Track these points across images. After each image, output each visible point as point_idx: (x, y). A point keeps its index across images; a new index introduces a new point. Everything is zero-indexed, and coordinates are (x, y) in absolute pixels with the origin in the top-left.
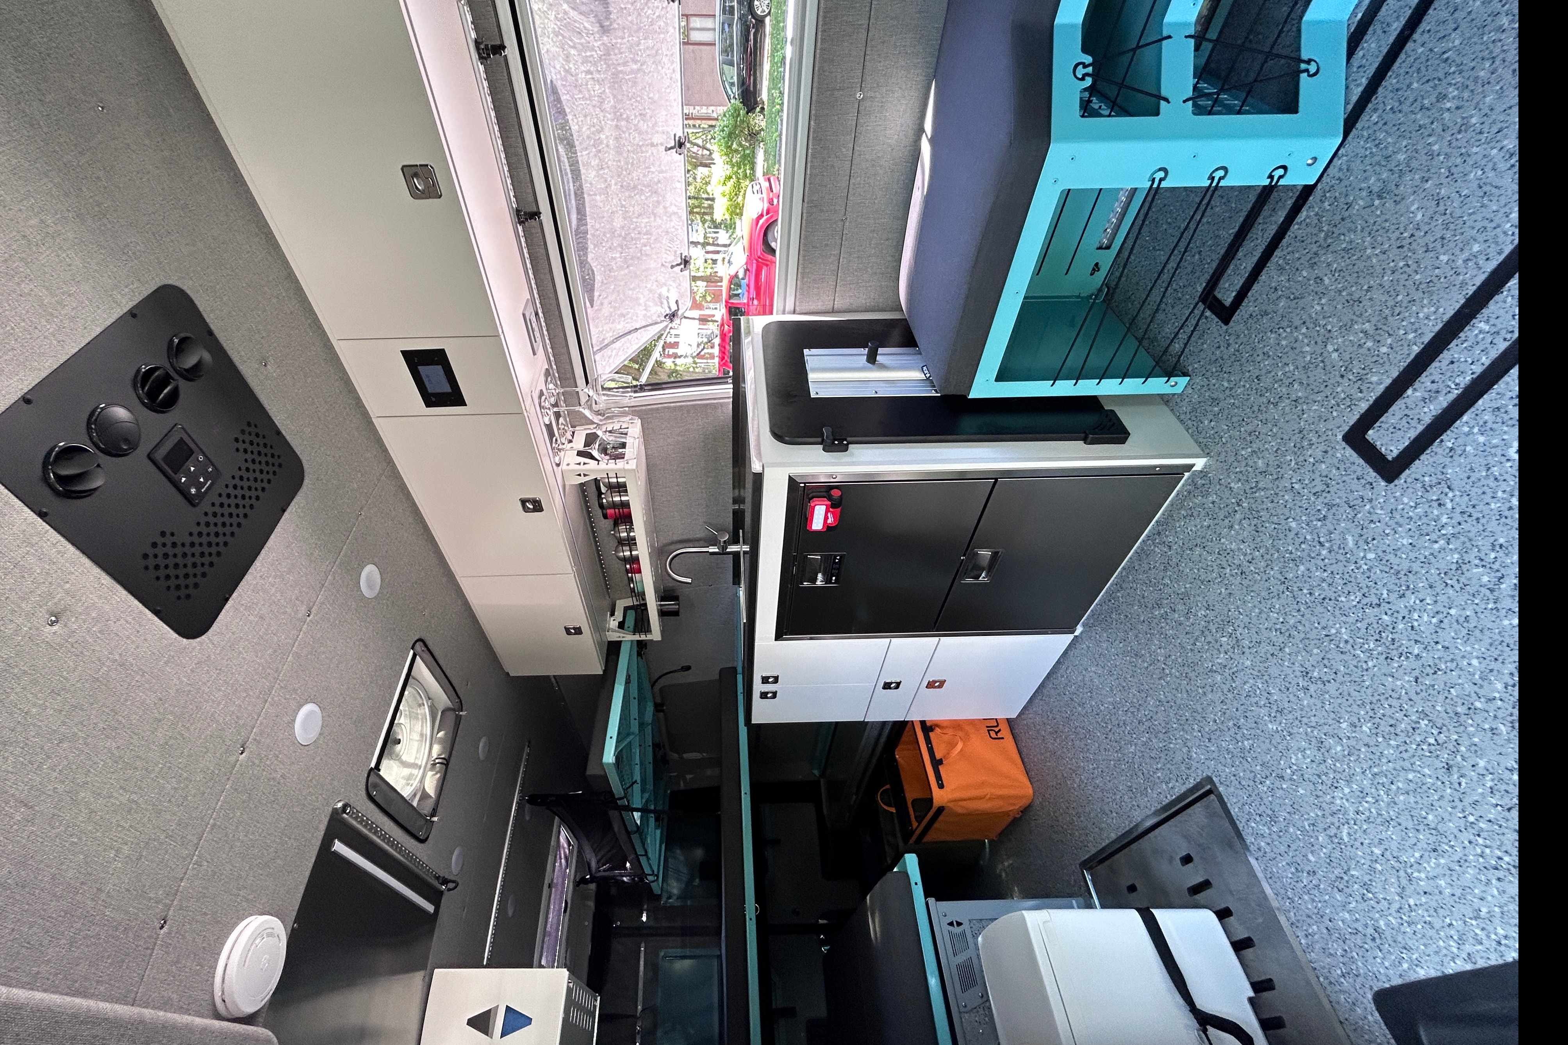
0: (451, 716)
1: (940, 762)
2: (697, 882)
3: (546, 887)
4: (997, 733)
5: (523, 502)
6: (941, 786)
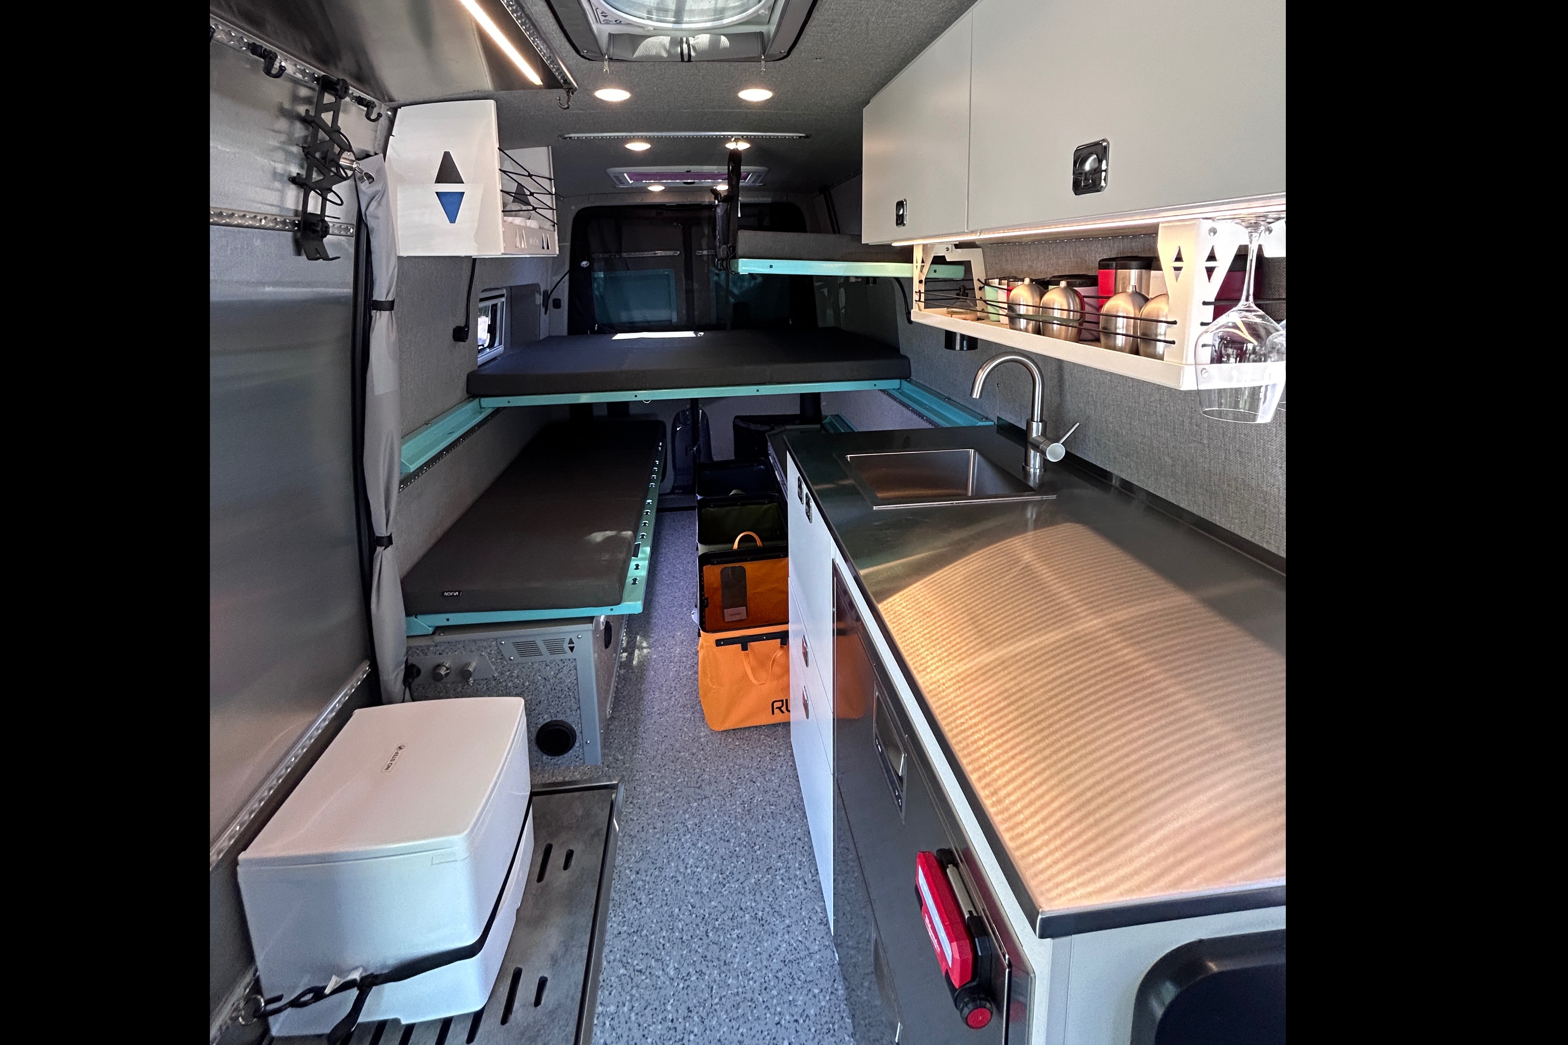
0: (754, 49)
1: (745, 648)
4: (780, 708)
5: (1100, 150)
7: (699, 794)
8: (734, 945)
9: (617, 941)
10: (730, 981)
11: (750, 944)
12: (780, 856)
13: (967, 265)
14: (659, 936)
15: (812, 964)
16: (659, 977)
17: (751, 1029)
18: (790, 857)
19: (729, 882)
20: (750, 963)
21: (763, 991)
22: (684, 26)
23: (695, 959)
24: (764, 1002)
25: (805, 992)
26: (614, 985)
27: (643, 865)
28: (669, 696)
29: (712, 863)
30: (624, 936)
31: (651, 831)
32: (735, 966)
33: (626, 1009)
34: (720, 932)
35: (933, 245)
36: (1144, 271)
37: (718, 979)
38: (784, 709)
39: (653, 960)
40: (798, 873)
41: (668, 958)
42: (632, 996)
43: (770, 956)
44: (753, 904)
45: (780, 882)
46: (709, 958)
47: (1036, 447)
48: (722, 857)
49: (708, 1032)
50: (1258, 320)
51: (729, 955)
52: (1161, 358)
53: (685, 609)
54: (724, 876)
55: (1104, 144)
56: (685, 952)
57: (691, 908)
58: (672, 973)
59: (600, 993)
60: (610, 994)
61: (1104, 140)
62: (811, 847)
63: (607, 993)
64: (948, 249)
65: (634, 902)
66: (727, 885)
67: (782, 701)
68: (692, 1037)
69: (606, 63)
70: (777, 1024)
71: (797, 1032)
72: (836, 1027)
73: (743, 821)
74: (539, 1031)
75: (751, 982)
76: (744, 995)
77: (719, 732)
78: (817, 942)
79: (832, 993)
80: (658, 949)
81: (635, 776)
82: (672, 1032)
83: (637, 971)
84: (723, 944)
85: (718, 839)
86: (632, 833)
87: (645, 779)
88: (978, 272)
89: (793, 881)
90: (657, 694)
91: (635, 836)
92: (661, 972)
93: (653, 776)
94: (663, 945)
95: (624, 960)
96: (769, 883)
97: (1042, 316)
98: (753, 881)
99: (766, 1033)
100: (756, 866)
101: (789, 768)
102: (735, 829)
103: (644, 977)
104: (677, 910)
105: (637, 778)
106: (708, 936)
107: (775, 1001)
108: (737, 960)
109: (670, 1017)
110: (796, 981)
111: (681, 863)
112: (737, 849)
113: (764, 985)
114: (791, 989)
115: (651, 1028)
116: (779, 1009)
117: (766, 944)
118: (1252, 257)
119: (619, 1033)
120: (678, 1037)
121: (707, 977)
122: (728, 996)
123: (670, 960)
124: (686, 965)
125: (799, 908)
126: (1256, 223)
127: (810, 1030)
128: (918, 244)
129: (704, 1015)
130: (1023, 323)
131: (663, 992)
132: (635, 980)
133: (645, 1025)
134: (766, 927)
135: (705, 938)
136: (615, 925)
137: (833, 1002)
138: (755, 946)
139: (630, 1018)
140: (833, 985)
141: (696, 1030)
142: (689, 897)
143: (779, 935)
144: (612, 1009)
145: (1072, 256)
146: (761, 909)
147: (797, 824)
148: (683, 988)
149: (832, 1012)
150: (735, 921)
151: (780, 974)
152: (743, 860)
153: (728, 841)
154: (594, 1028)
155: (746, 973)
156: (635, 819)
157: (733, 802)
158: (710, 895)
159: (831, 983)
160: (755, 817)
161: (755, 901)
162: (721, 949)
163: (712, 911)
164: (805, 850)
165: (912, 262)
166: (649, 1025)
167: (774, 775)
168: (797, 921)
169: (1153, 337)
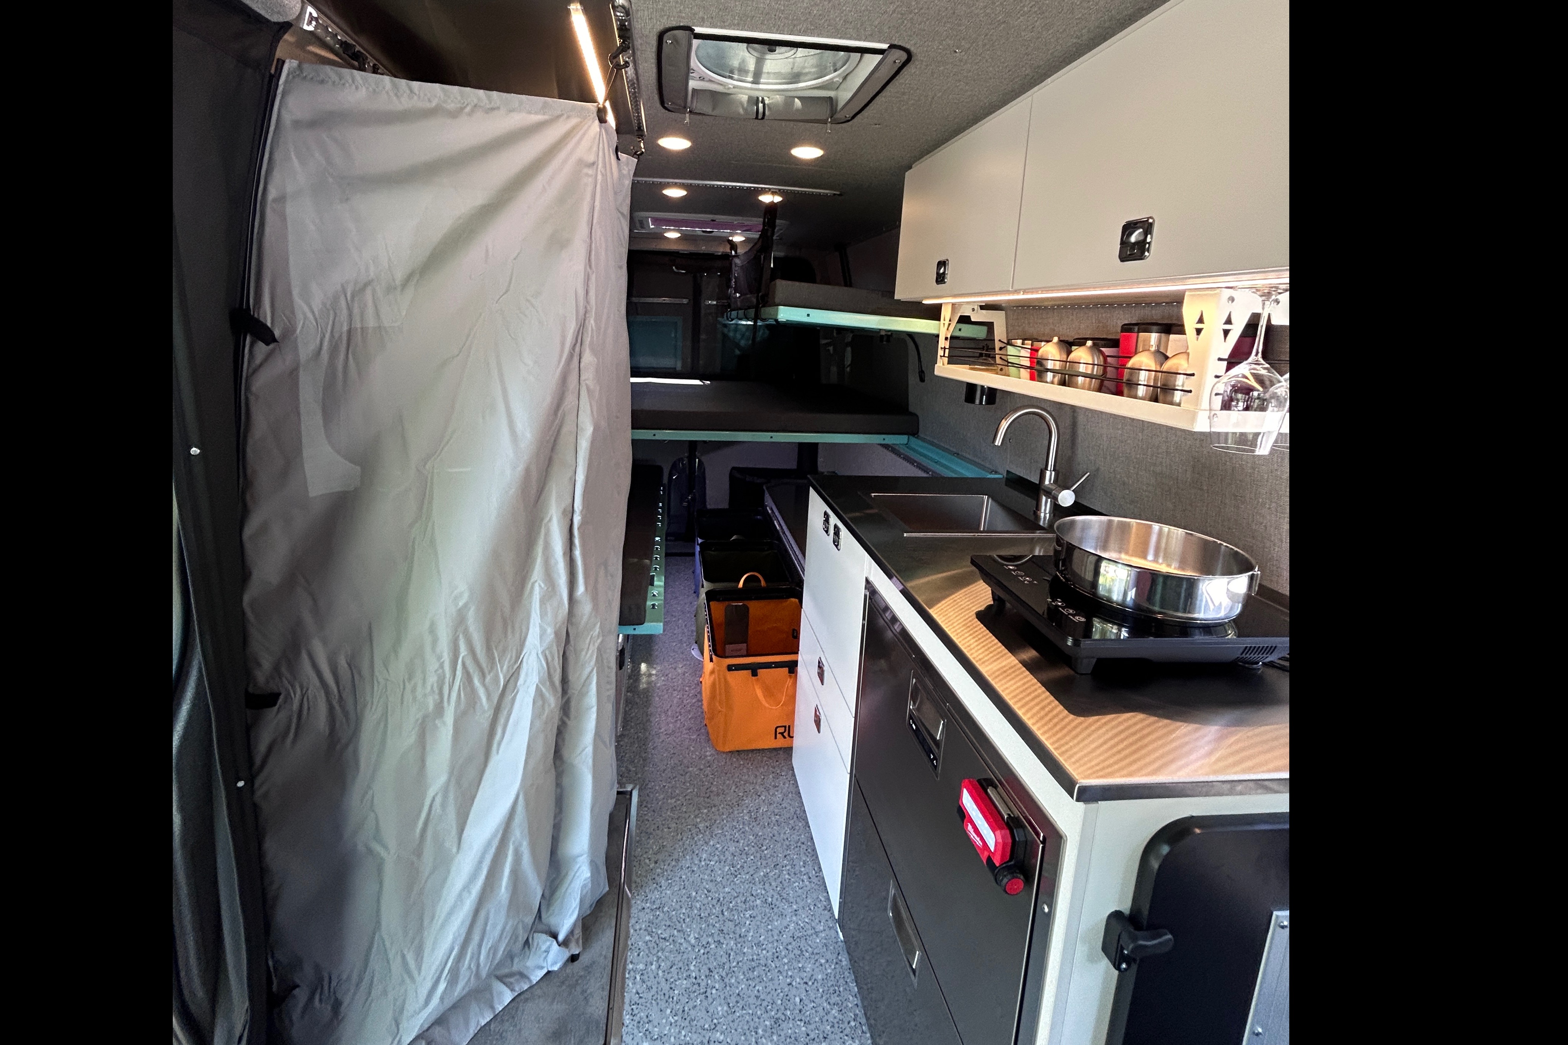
0: (823, 112)
1: (754, 674)
2: (737, 352)
3: (711, 217)
4: (782, 734)
5: (1147, 226)
6: (730, 668)
7: (709, 803)
8: (748, 922)
9: (641, 914)
10: (745, 950)
11: (761, 922)
12: (785, 856)
13: (990, 326)
14: (679, 912)
15: (818, 941)
16: (682, 944)
17: (766, 987)
18: (795, 857)
19: (740, 874)
20: (763, 937)
21: (775, 959)
22: (761, 86)
23: (713, 932)
24: (776, 967)
25: (813, 961)
26: (642, 948)
27: (660, 857)
28: (675, 719)
29: (724, 859)
30: (648, 911)
31: (665, 830)
32: (750, 939)
33: (653, 967)
34: (734, 912)
35: (960, 304)
36: (1163, 335)
37: (734, 947)
38: (786, 734)
39: (676, 931)
40: (803, 869)
41: (688, 930)
42: (659, 958)
43: (780, 932)
44: (763, 892)
45: (787, 876)
46: (725, 932)
47: (1048, 493)
48: (733, 854)
49: (728, 988)
50: (1264, 372)
51: (743, 930)
52: (1179, 405)
53: (685, 645)
54: (736, 869)
55: (1151, 221)
56: (703, 926)
57: (706, 892)
58: (693, 941)
59: (629, 954)
60: (639, 955)
61: (1151, 218)
62: (814, 850)
63: (636, 954)
64: (973, 310)
65: (655, 885)
66: (739, 876)
67: (785, 727)
68: (714, 991)
69: (687, 115)
70: (789, 985)
71: (807, 991)
72: (841, 989)
73: (751, 826)
74: (577, 981)
75: (764, 952)
76: (758, 962)
77: (724, 752)
78: (822, 924)
79: (837, 963)
80: (679, 922)
81: (647, 785)
82: (696, 986)
83: (662, 938)
84: (737, 921)
85: (728, 840)
86: (648, 831)
87: (657, 788)
88: (1000, 333)
89: (798, 875)
90: (663, 717)
91: (651, 834)
92: (683, 940)
93: (664, 786)
94: (684, 920)
95: (649, 929)
96: (776, 876)
97: (1069, 370)
98: (762, 874)
99: (779, 991)
100: (764, 863)
101: (791, 785)
102: (743, 832)
103: (668, 944)
104: (694, 894)
105: (649, 786)
106: (723, 914)
107: (786, 967)
108: (751, 934)
109: (694, 975)
110: (804, 953)
111: (695, 857)
112: (746, 848)
113: (776, 955)
114: (800, 959)
115: (677, 983)
116: (790, 973)
117: (776, 923)
118: (1263, 323)
119: (649, 985)
120: (702, 991)
121: (724, 946)
122: (744, 961)
123: (690, 931)
124: (705, 936)
125: (804, 896)
126: (1269, 293)
127: (818, 990)
128: (946, 303)
129: (724, 974)
130: (1050, 376)
131: (685, 956)
132: (660, 945)
133: (672, 980)
134: (776, 910)
135: (721, 916)
136: (639, 902)
137: (838, 971)
138: (766, 924)
139: (658, 974)
140: (837, 958)
141: (717, 986)
142: (705, 884)
143: (788, 917)
144: (641, 966)
145: (1094, 321)
146: (770, 896)
147: (800, 831)
148: (704, 954)
149: (837, 978)
150: (748, 904)
151: (790, 947)
152: (752, 857)
153: (737, 842)
154: (627, 980)
155: (758, 944)
156: (650, 819)
157: (740, 811)
158: (724, 883)
159: (836, 955)
160: (761, 823)
161: (764, 889)
162: (736, 926)
163: (726, 895)
164: (809, 852)
165: (939, 320)
166: (676, 981)
167: (777, 791)
168: (803, 907)
169: (1172, 387)
